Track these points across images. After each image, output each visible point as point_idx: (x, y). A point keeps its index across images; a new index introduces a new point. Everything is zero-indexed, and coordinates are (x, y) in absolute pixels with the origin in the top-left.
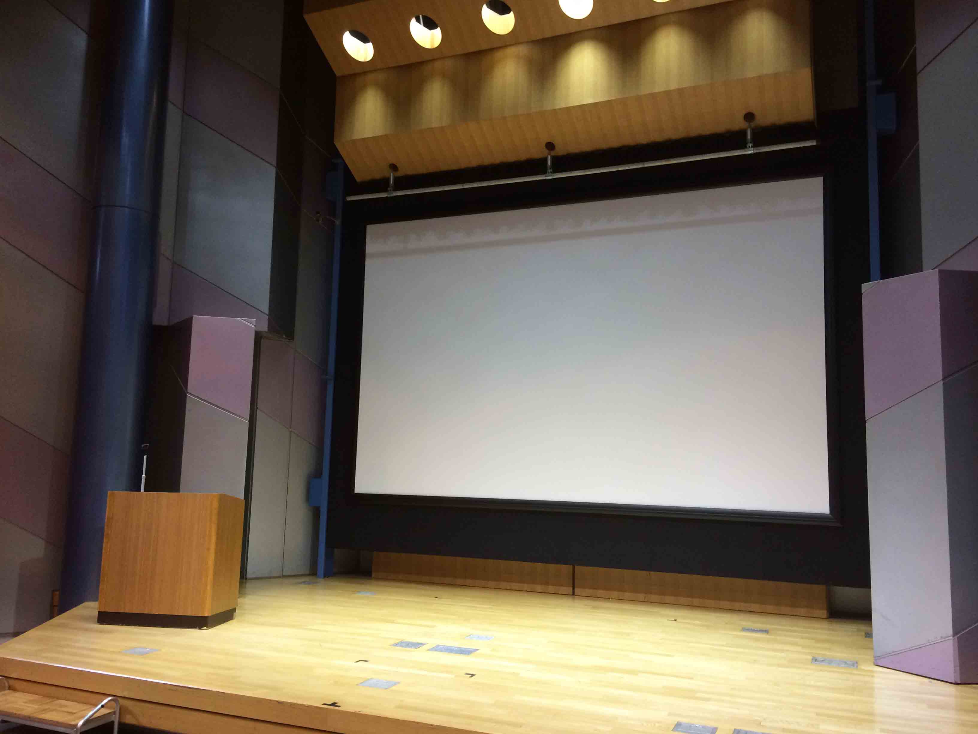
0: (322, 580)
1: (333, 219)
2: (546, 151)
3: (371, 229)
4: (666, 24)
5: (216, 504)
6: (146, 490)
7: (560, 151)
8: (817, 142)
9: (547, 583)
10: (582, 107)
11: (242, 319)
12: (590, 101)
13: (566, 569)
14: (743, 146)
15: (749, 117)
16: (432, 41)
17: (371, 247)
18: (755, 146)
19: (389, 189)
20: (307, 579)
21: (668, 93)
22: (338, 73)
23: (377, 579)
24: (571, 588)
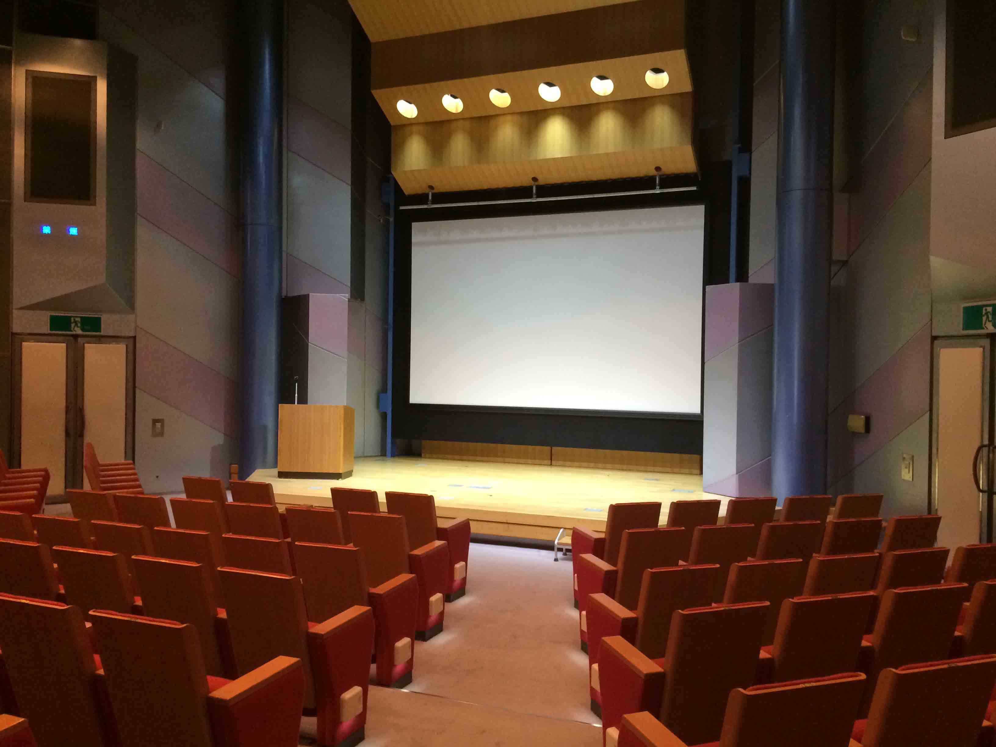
0: (390, 458)
1: (388, 217)
2: (532, 183)
3: (415, 226)
4: (607, 108)
5: (342, 412)
6: (298, 403)
7: (541, 182)
8: (697, 188)
9: (535, 459)
10: (554, 160)
11: (341, 296)
12: (560, 156)
13: (547, 449)
14: (654, 188)
15: (658, 169)
16: (457, 109)
17: (415, 239)
18: (661, 188)
19: (428, 203)
20: (381, 458)
21: (607, 154)
22: (392, 123)
23: (425, 458)
24: (550, 461)
